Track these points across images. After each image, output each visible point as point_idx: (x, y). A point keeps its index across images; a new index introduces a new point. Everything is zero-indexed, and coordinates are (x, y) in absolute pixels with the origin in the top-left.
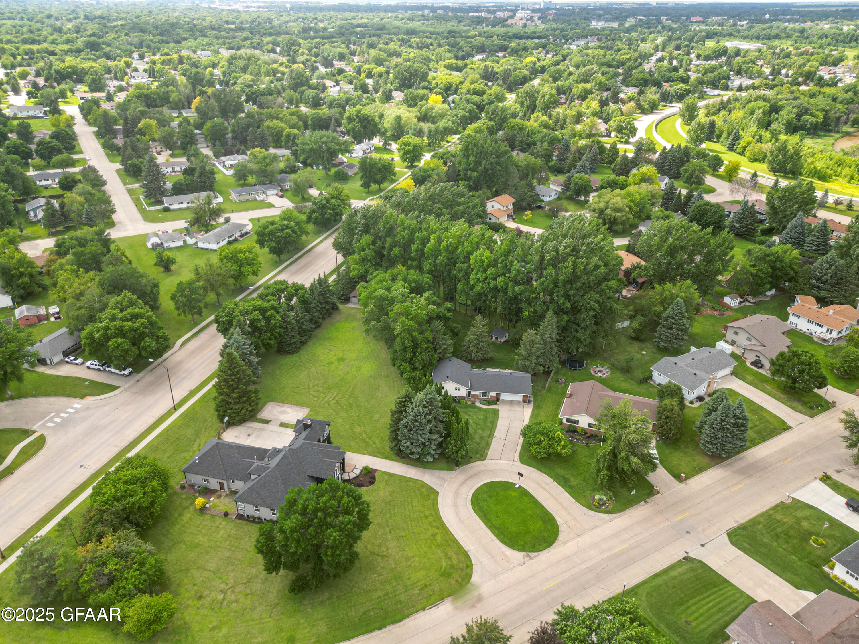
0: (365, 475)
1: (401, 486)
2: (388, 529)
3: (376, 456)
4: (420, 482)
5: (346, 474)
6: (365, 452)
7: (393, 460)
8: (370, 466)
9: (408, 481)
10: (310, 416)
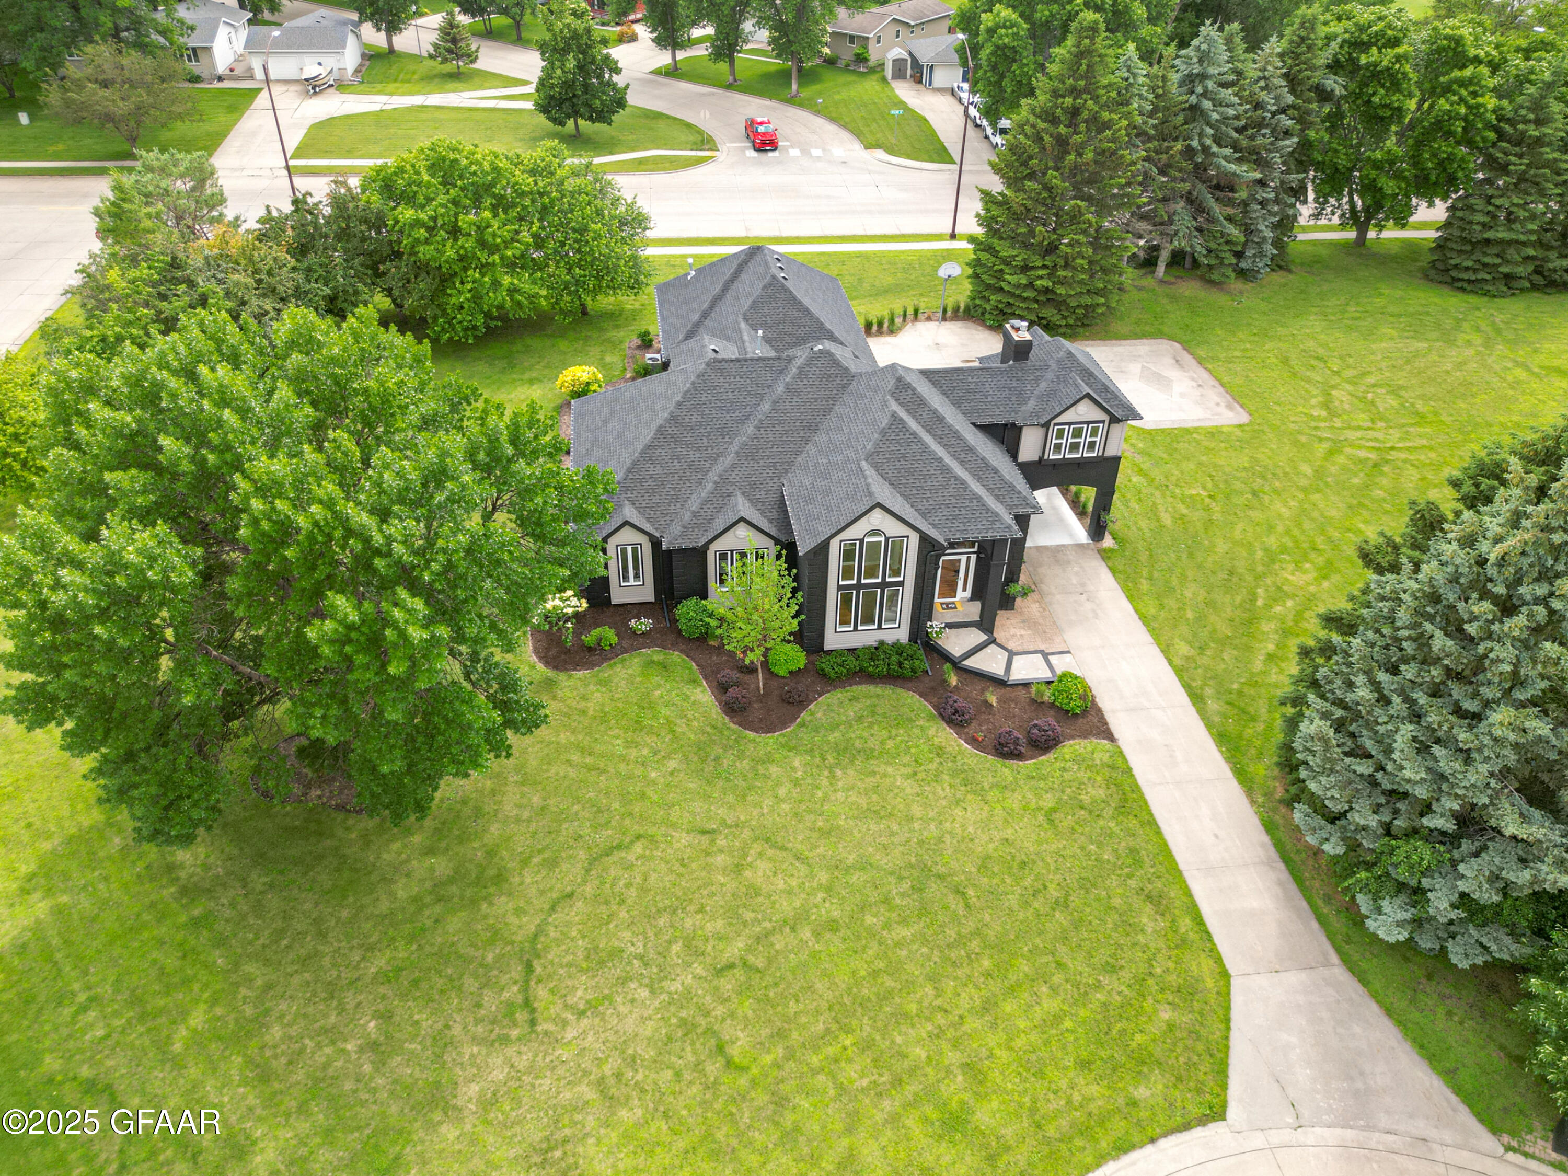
0: (1037, 705)
1: (1087, 885)
2: (735, 949)
3: (1196, 698)
4: (1204, 967)
5: (976, 637)
6: (1183, 648)
7: (1240, 774)
8: (1106, 702)
9: (1156, 900)
10: (1214, 433)
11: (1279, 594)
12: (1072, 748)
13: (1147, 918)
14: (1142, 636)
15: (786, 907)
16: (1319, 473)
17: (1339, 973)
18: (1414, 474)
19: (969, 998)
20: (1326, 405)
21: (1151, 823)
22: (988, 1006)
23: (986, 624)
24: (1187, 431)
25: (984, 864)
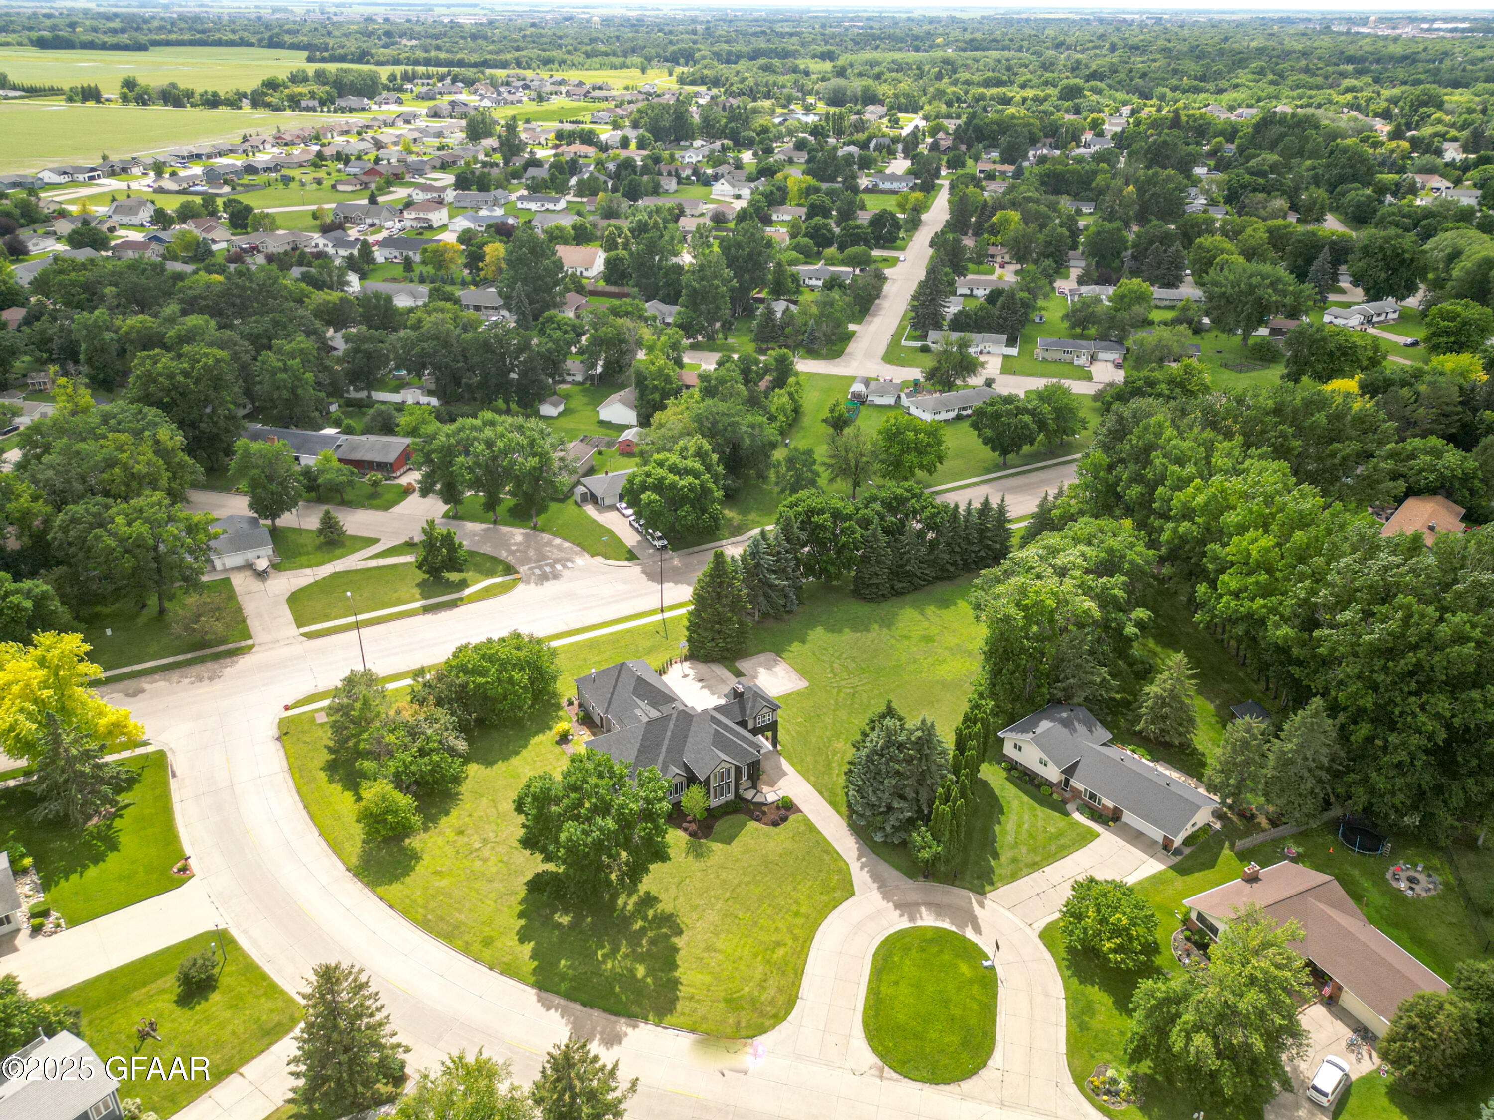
0: (778, 808)
2: (727, 895)
3: (821, 793)
4: (841, 864)
5: (753, 792)
6: (812, 778)
7: (838, 812)
8: (797, 801)
9: (827, 852)
10: (798, 693)
11: (835, 753)
12: (792, 818)
13: (825, 857)
14: (800, 778)
15: (736, 882)
16: (836, 703)
17: (873, 856)
18: (865, 695)
19: (790, 888)
20: (832, 672)
21: (819, 832)
22: (795, 889)
23: (754, 786)
24: (790, 695)
25: (781, 856)
